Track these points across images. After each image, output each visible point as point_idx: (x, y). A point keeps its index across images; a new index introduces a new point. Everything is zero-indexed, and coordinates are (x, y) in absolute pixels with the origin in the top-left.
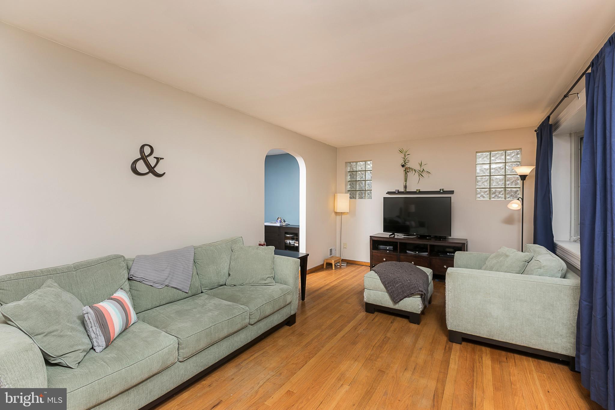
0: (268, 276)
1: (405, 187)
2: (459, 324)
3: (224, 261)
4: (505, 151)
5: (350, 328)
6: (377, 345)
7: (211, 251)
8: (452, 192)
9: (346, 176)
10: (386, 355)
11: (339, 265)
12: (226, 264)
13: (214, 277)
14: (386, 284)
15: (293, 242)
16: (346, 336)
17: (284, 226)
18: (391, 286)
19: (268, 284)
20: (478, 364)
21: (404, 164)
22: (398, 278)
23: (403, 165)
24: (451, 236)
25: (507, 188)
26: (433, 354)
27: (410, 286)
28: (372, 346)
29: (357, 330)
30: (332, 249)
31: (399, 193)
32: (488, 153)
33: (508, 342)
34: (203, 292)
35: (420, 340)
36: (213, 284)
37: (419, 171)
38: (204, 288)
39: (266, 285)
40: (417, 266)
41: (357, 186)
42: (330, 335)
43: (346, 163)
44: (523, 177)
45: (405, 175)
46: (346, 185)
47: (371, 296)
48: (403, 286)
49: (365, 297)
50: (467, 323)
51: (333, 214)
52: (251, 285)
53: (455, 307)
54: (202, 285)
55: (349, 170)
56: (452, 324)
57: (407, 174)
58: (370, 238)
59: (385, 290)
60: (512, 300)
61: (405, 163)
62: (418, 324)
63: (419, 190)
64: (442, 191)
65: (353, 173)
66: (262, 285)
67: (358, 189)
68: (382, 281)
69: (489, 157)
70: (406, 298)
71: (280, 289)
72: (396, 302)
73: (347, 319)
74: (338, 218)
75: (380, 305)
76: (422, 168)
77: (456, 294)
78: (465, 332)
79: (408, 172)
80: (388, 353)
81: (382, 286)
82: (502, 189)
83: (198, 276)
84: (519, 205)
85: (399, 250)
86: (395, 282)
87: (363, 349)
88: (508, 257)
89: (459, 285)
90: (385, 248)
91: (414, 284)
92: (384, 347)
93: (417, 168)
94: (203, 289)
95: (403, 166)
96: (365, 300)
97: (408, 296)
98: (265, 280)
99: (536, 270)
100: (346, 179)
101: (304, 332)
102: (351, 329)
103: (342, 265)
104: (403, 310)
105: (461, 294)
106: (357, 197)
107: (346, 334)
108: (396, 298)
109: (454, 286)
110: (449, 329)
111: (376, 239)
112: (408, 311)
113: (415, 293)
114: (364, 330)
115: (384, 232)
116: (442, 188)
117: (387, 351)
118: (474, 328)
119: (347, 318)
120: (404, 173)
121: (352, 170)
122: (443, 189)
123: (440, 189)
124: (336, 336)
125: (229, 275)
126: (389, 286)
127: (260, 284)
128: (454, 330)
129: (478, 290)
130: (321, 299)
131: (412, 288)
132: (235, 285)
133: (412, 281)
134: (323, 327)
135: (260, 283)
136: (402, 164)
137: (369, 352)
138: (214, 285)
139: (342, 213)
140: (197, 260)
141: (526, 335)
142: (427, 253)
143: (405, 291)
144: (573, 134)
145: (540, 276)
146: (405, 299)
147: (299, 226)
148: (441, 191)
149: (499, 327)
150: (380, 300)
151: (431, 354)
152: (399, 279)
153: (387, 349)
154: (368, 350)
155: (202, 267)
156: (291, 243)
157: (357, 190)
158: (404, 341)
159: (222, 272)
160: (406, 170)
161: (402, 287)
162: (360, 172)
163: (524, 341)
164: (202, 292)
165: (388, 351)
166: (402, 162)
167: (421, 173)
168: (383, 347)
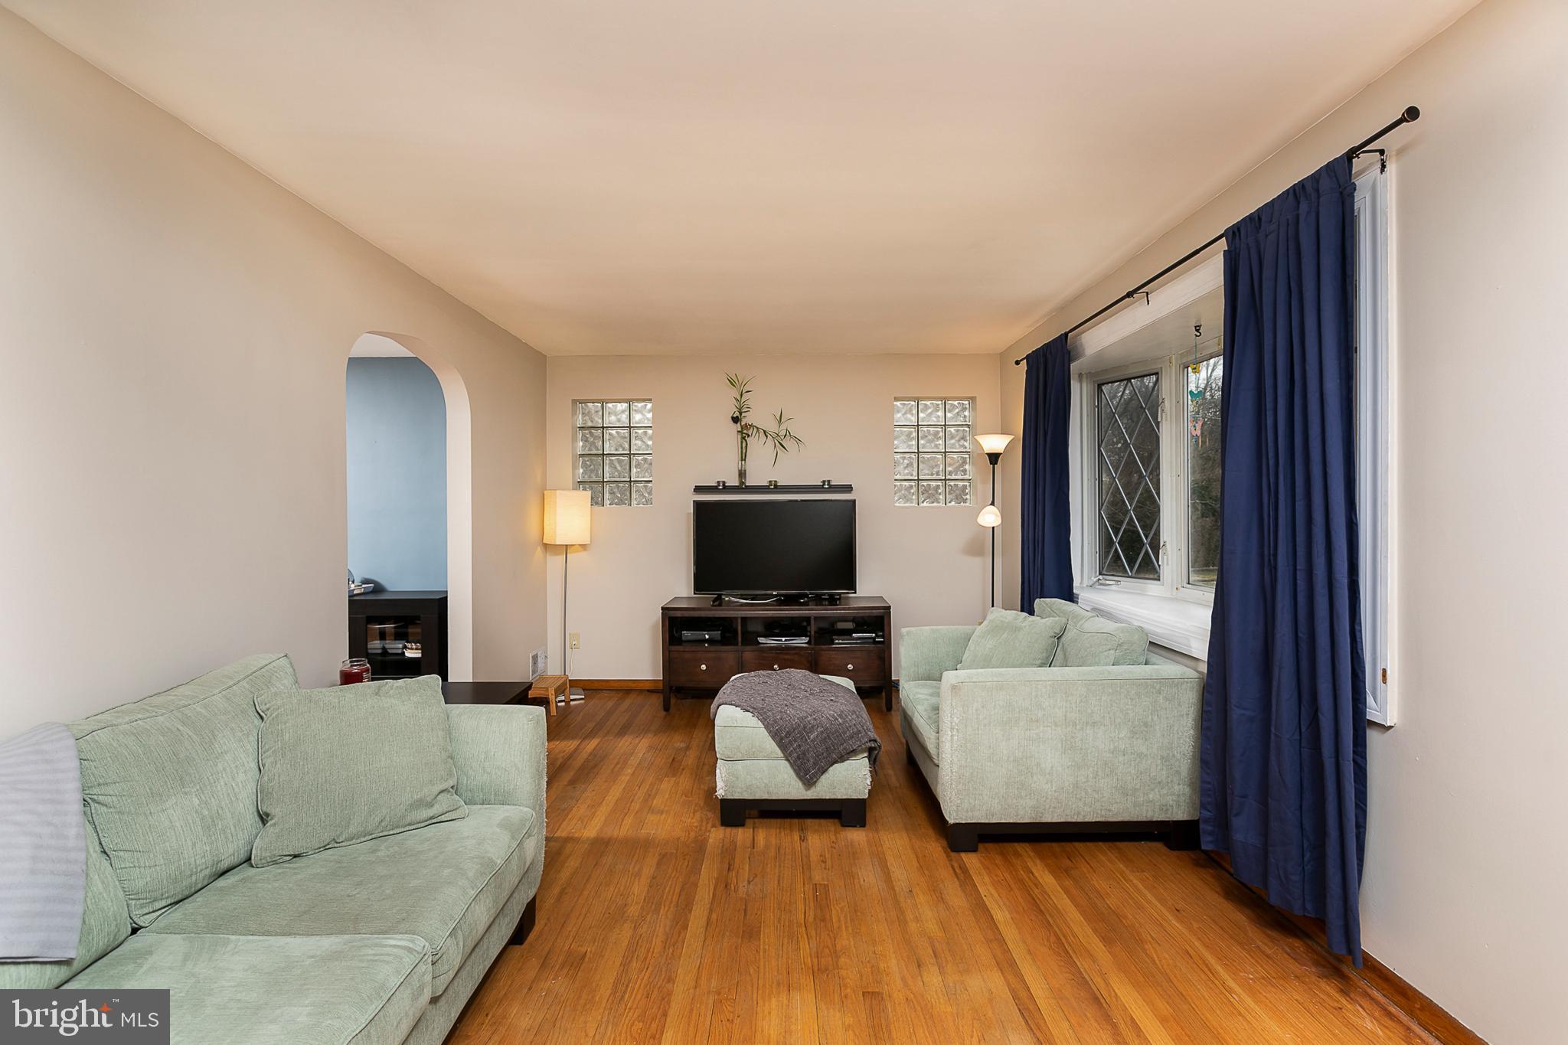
0: (442, 787)
1: (742, 474)
2: (974, 806)
3: (233, 766)
4: (945, 400)
5: (712, 888)
6: (811, 919)
7: (163, 736)
8: (848, 488)
9: (574, 440)
10: (848, 939)
11: (563, 698)
12: (241, 777)
13: (194, 845)
14: (782, 739)
15: (401, 646)
16: (714, 916)
17: (356, 598)
18: (795, 741)
19: (443, 818)
20: (1036, 890)
21: (737, 414)
22: (811, 715)
23: (737, 417)
24: (855, 593)
25: (949, 480)
26: (944, 897)
27: (845, 733)
28: (799, 926)
29: (733, 888)
30: (537, 654)
31: (727, 489)
32: (913, 403)
33: (1069, 820)
34: (141, 927)
35: (894, 870)
36: (191, 875)
37: (775, 435)
38: (142, 906)
39: (433, 821)
40: (821, 676)
41: (607, 468)
42: (667, 929)
43: (575, 402)
44: (994, 458)
45: (742, 443)
46: (575, 468)
47: (737, 778)
48: (828, 736)
49: (720, 784)
50: (992, 797)
51: (539, 550)
52: (370, 837)
53: (966, 766)
54: (131, 895)
55: (580, 423)
56: (957, 808)
57: (746, 441)
58: (662, 613)
59: (780, 753)
60: (1078, 727)
61: (741, 413)
62: (863, 825)
63: (776, 481)
64: (827, 486)
65: (594, 431)
66: (419, 825)
67: (608, 479)
68: (770, 732)
69: (915, 412)
70: (836, 765)
71: (500, 825)
72: (809, 782)
73: (686, 864)
74: (555, 562)
75: (765, 797)
76: (783, 427)
77: (970, 735)
78: (987, 821)
79: (749, 436)
80: (850, 929)
81: (771, 746)
82: (939, 483)
83: (107, 864)
84: (997, 515)
85: (740, 639)
86: (805, 728)
87: (786, 941)
88: (1019, 631)
89: (977, 710)
90: (700, 638)
91: (855, 725)
92: (831, 916)
93: (771, 426)
94: (136, 913)
95: (735, 420)
96: (720, 792)
97: (842, 759)
98: (431, 805)
99: (1106, 653)
100: (574, 448)
101: (583, 950)
102: (715, 889)
103: (572, 697)
104: (825, 799)
105: (980, 731)
106: (607, 502)
107: (711, 911)
108: (808, 770)
109: (964, 715)
110: (951, 821)
111: (678, 614)
112: (839, 797)
113: (860, 748)
114: (749, 882)
115: (695, 594)
116: (826, 479)
117: (844, 928)
118: (1006, 806)
119: (684, 859)
120: (740, 437)
121: (590, 424)
122: (829, 481)
123: (824, 482)
124: (685, 927)
125: (264, 818)
126: (790, 742)
127: (410, 824)
128: (964, 822)
129: (1016, 715)
130: (570, 817)
131: (851, 737)
132: (295, 856)
133: (847, 717)
134: (633, 910)
135: (408, 820)
136: (735, 416)
137: (806, 949)
138: (194, 878)
139: (566, 548)
140: (95, 791)
141: (1103, 797)
142: (805, 640)
143: (833, 746)
144: (1085, 376)
145: (1113, 665)
146: (831, 768)
147: (447, 591)
148: (824, 484)
149: (1055, 791)
150: (763, 785)
151: (940, 898)
152: (815, 719)
153: (839, 921)
154: (798, 942)
155: (129, 813)
156: (390, 651)
157: (605, 480)
158: (862, 882)
159: (229, 815)
160: (745, 432)
161: (825, 738)
162: (614, 432)
163: (1099, 812)
164: (134, 931)
165: (846, 927)
166: (733, 410)
167: (780, 441)
168: (828, 917)
